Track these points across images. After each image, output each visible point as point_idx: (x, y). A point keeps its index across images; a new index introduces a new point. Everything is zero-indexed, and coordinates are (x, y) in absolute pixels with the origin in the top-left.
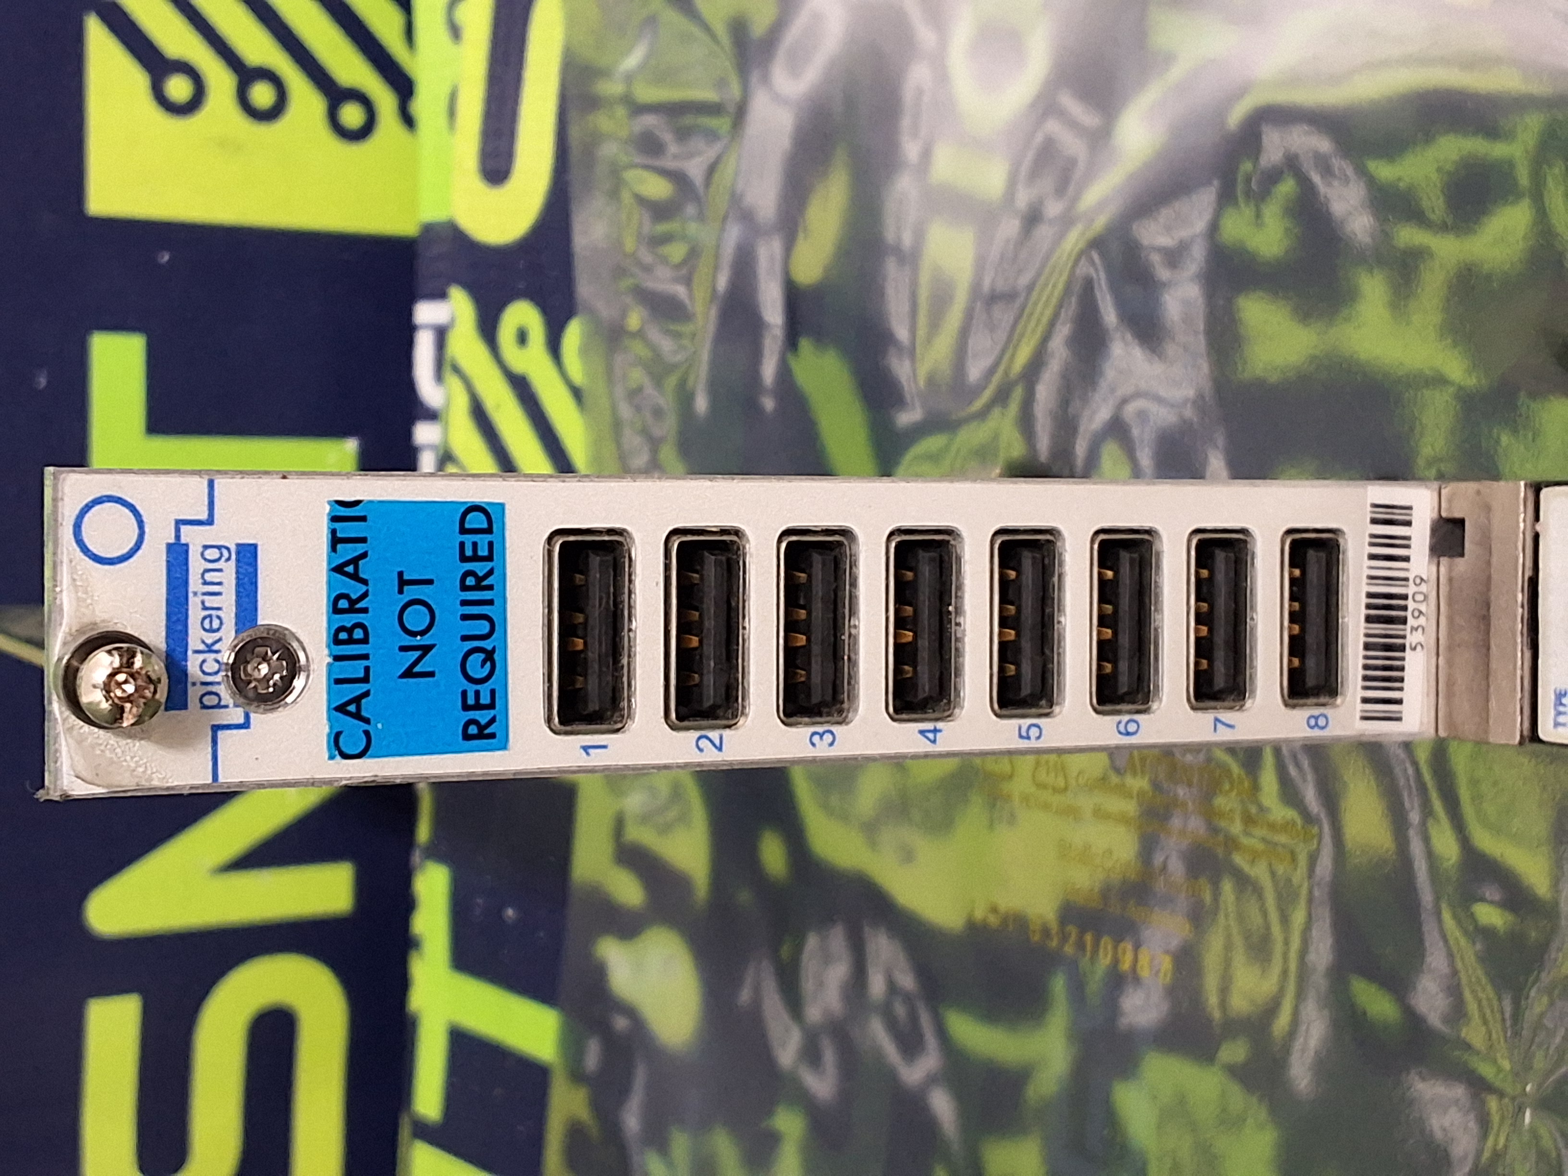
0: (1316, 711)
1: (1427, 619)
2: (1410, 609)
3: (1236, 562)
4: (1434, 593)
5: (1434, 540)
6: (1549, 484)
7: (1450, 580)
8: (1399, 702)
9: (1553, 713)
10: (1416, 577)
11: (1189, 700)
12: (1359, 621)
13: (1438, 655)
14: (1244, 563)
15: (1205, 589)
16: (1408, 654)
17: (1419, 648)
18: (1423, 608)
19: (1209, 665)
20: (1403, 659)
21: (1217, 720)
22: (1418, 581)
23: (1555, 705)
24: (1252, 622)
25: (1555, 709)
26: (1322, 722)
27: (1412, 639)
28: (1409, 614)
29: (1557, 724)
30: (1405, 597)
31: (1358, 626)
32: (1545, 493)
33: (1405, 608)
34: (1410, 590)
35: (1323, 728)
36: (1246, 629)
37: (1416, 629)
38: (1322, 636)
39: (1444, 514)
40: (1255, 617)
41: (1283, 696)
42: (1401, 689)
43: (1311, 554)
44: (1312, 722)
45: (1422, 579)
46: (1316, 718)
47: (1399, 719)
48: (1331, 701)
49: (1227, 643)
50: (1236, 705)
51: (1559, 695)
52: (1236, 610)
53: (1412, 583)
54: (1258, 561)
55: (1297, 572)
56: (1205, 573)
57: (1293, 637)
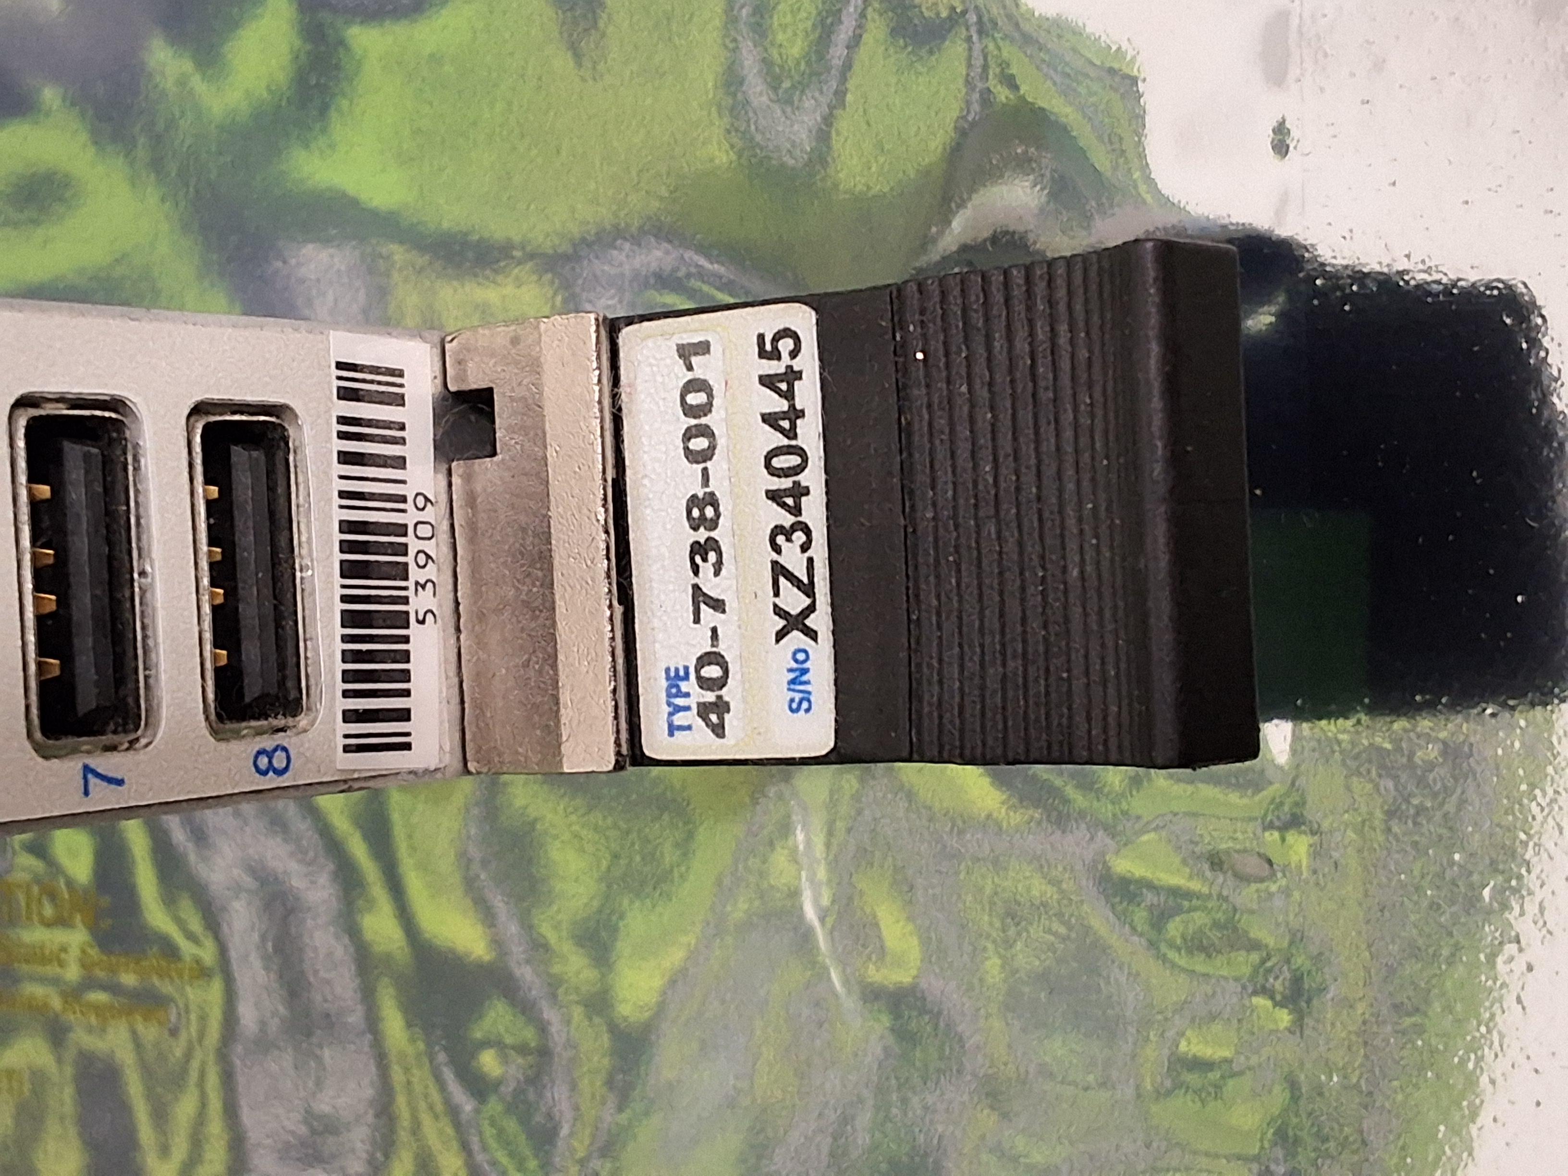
0: (268, 742)
1: (439, 570)
2: (412, 552)
3: (104, 463)
4: (445, 526)
5: (440, 431)
6: (630, 321)
7: (471, 500)
8: (404, 715)
9: (666, 709)
10: (417, 495)
11: (30, 735)
12: (330, 575)
13: (458, 630)
14: (119, 467)
15: (46, 522)
16: (414, 630)
17: (429, 616)
18: (429, 547)
19: (62, 667)
20: (406, 640)
21: (87, 769)
22: (421, 502)
23: (669, 695)
24: (143, 580)
25: (669, 704)
26: (279, 761)
27: (419, 603)
28: (410, 559)
29: (672, 729)
30: (401, 530)
31: (330, 583)
32: (626, 335)
33: (403, 550)
34: (410, 518)
35: (280, 773)
36: (133, 593)
37: (423, 587)
38: (268, 605)
39: (452, 388)
40: (148, 569)
41: (207, 718)
42: (407, 693)
43: (239, 455)
44: (263, 761)
45: (427, 499)
46: (270, 755)
47: (407, 747)
48: (290, 721)
49: (96, 619)
50: (124, 740)
51: (675, 678)
52: (111, 558)
53: (409, 506)
54: (148, 463)
55: (214, 491)
56: (44, 491)
57: (216, 610)
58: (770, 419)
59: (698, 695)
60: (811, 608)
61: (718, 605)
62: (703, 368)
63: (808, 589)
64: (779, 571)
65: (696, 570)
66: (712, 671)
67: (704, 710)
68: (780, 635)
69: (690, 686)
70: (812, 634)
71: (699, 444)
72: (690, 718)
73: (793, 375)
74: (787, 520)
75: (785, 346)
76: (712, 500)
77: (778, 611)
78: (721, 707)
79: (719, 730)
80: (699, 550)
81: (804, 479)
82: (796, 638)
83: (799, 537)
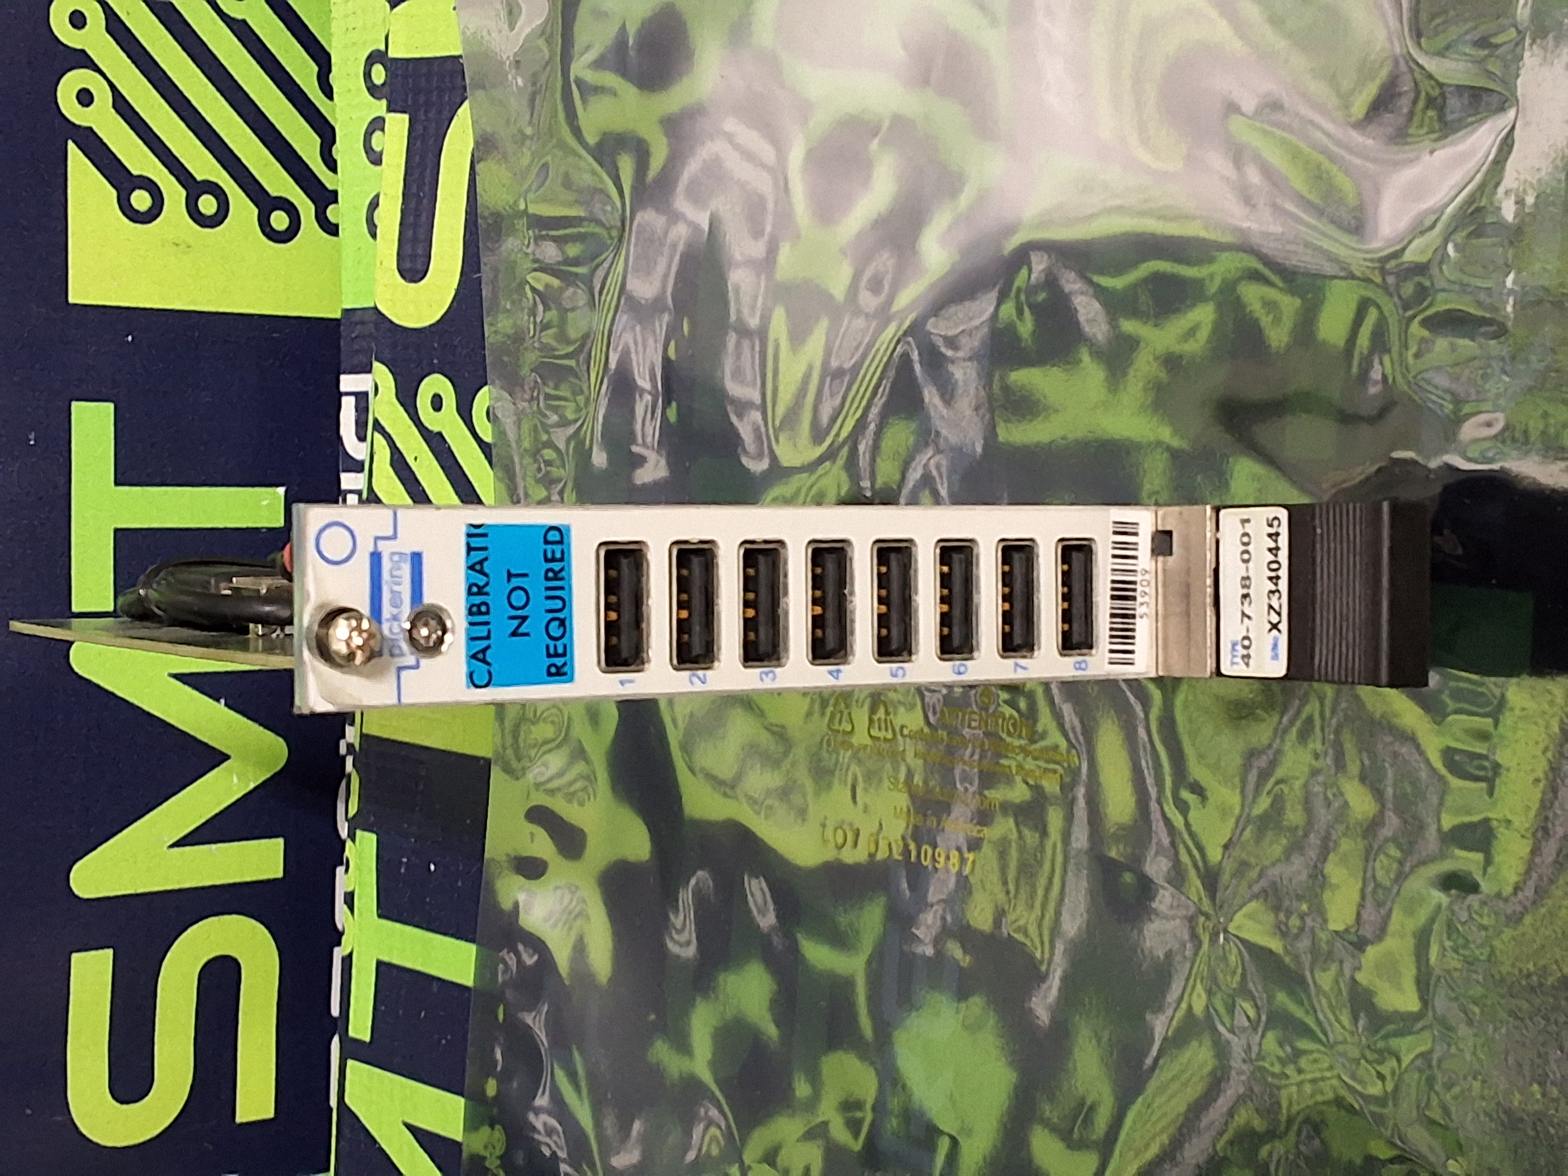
0: (1080, 659)
1: (1150, 597)
2: (1138, 591)
3: (1027, 561)
4: (1154, 580)
5: (1153, 545)
6: (1225, 507)
7: (1164, 570)
8: (1133, 652)
9: (1229, 656)
10: (1141, 569)
11: (998, 651)
12: (1106, 599)
13: (1157, 621)
14: (1032, 562)
15: (1007, 579)
16: (1138, 620)
17: (1144, 616)
18: (1147, 590)
19: (1010, 629)
20: (1134, 624)
21: (1016, 665)
22: (1143, 572)
23: (1230, 651)
24: (1037, 600)
25: (1230, 654)
26: (1083, 665)
27: (1140, 611)
28: (1137, 594)
29: (1233, 663)
30: (1134, 583)
31: (1106, 602)
32: (1223, 512)
33: (1135, 590)
34: (1138, 578)
35: (1083, 670)
36: (1033, 605)
37: (1143, 604)
38: (1083, 610)
39: (1160, 528)
40: (1040, 597)
41: (1058, 648)
42: (1133, 644)
43: (1075, 555)
44: (1077, 665)
45: (1146, 571)
46: (1080, 663)
47: (1132, 664)
48: (1089, 652)
49: (1022, 614)
50: (1029, 654)
51: (1234, 645)
52: (1028, 593)
53: (1139, 574)
54: (1041, 560)
55: (1066, 567)
56: (1007, 568)
57: (1064, 611)
58: (1270, 550)
59: (1241, 651)
60: (1279, 622)
61: (1249, 617)
62: (1248, 528)
63: (1279, 614)
64: (1271, 607)
65: (1242, 603)
66: (1246, 643)
67: (1243, 657)
68: (1270, 630)
69: (1239, 647)
70: (1279, 631)
71: (1246, 556)
72: (1238, 660)
73: (1277, 534)
74: (1273, 588)
75: (1276, 523)
76: (1248, 578)
77: (1270, 622)
78: (1248, 656)
79: (1247, 664)
80: (1245, 596)
81: (1280, 573)
82: (1275, 632)
83: (1277, 594)
